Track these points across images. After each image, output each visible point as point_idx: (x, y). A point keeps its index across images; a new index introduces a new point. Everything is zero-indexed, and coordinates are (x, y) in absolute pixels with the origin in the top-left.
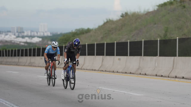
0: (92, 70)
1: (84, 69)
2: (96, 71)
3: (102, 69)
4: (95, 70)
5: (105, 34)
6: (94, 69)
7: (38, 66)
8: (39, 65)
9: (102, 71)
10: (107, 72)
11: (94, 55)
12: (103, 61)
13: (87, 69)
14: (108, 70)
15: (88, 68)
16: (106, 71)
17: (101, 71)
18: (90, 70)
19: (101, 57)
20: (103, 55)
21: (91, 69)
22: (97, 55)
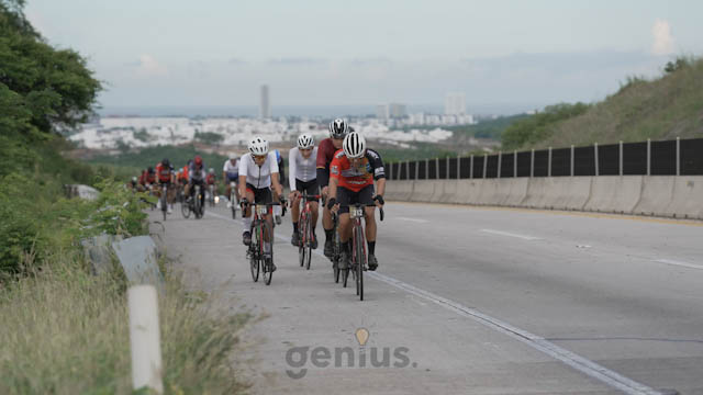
0: (615, 212)
1: (591, 211)
2: (626, 214)
3: (643, 211)
4: (622, 213)
5: (627, 116)
6: (619, 210)
7: (466, 204)
8: (469, 201)
9: (643, 214)
10: (658, 216)
11: (617, 173)
12: (642, 189)
13: (598, 211)
14: (660, 212)
15: (601, 208)
16: (652, 215)
17: (638, 215)
18: (608, 213)
19: (638, 178)
20: (643, 172)
21: (612, 209)
22: (625, 173)
